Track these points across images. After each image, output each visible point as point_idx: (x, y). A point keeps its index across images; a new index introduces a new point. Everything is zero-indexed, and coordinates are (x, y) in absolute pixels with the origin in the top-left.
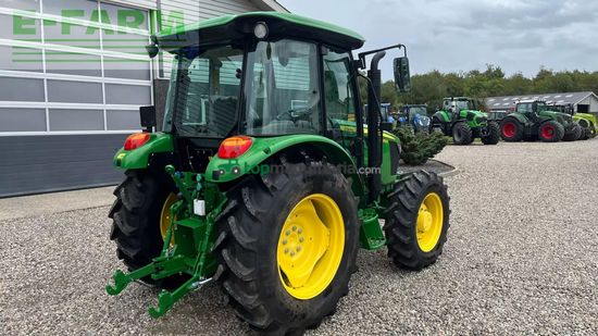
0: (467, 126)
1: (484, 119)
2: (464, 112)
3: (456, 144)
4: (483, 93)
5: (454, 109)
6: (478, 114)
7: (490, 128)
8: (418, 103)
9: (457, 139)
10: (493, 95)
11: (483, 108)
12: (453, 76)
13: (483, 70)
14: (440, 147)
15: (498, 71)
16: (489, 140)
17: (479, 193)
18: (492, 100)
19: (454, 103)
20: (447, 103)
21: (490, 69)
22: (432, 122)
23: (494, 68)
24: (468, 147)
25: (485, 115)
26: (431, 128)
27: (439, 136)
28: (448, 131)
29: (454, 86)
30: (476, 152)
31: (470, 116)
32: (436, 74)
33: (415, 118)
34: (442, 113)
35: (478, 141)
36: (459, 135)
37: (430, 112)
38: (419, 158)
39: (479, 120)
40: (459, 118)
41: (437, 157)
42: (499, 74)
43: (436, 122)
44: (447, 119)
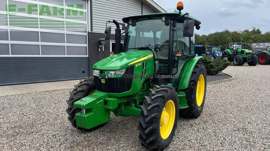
0: (241, 56)
1: (250, 53)
2: (240, 50)
3: (235, 65)
4: (250, 41)
5: (234, 48)
6: (247, 51)
7: (252, 58)
8: (217, 45)
9: (235, 63)
10: (255, 42)
11: (250, 48)
12: (235, 33)
13: (250, 30)
14: (225, 66)
15: (258, 30)
16: (252, 64)
17: (244, 90)
18: (254, 44)
19: (234, 45)
20: (231, 46)
21: (254, 30)
22: (223, 54)
23: (256, 29)
24: (241, 67)
25: (251, 51)
26: (222, 57)
27: (225, 61)
28: (231, 58)
29: (235, 37)
30: (245, 69)
31: (243, 52)
32: (227, 32)
33: (214, 52)
34: (228, 50)
35: (246, 64)
36: (237, 61)
37: (222, 50)
38: (214, 71)
39: (247, 54)
40: (237, 52)
41: (224, 71)
42: (258, 32)
43: (225, 54)
44: (231, 53)
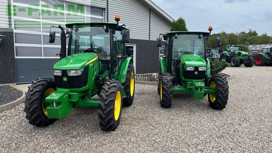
0: (238, 58)
1: (246, 55)
2: (237, 52)
3: (232, 66)
4: (247, 43)
5: (232, 50)
6: (243, 53)
7: (249, 59)
8: (214, 47)
9: (232, 64)
10: (252, 43)
11: (246, 50)
12: (232, 35)
13: (247, 32)
14: (224, 68)
15: (255, 32)
16: (249, 65)
17: (241, 87)
18: (251, 46)
19: (232, 48)
20: (228, 48)
21: (250, 32)
22: (221, 56)
23: (253, 31)
24: (238, 68)
25: (247, 53)
26: (220, 59)
27: (224, 62)
28: (229, 60)
29: (233, 39)
30: (242, 70)
31: (239, 54)
32: (224, 33)
33: (213, 54)
34: (226, 52)
35: (243, 65)
36: (234, 62)
37: (220, 52)
39: (244, 56)
41: (223, 72)
42: (255, 34)
43: (223, 56)
44: (228, 55)
